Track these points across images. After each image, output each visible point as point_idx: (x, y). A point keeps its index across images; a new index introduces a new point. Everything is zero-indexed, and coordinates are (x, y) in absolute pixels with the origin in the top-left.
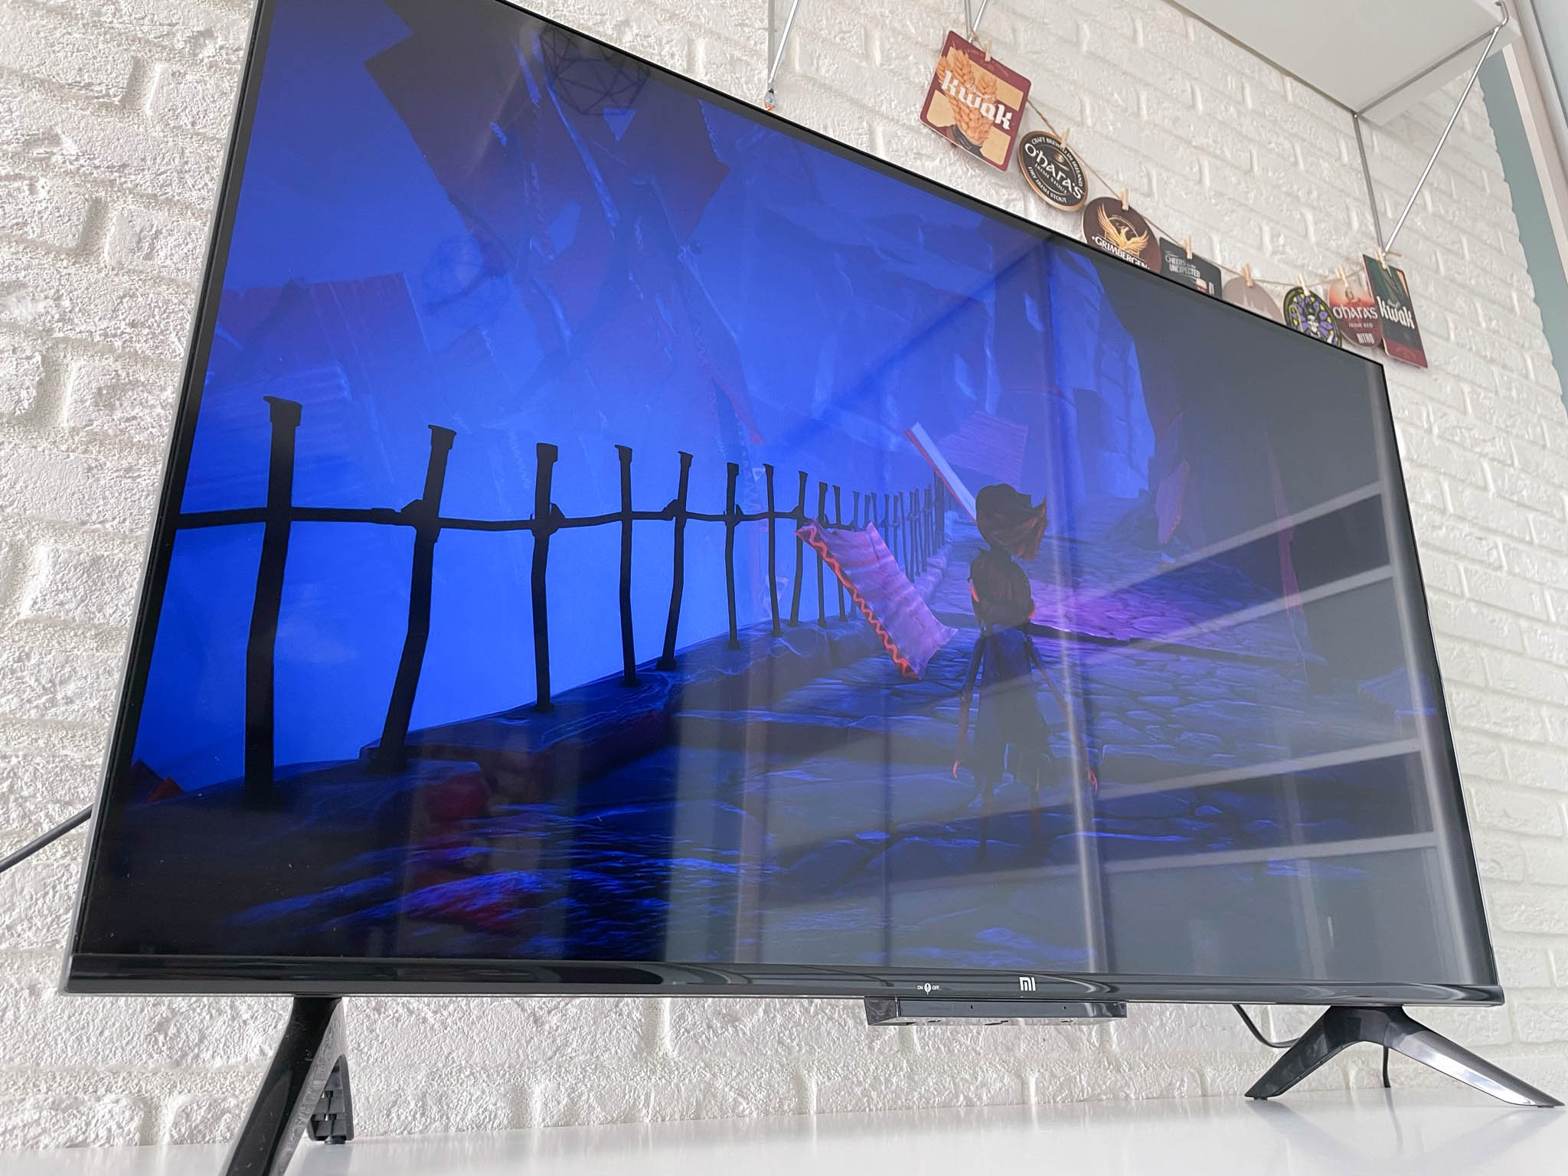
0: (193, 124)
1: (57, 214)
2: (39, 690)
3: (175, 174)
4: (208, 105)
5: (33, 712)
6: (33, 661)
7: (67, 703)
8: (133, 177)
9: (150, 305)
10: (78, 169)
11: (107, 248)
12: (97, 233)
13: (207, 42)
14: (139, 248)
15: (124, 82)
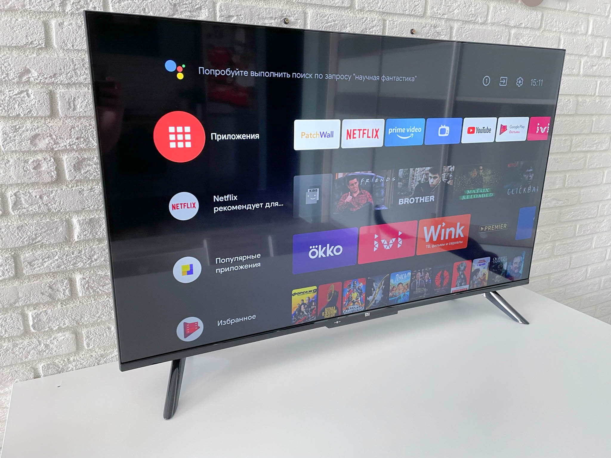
0: (73, 46)
1: (40, 103)
2: (87, 259)
3: (73, 72)
4: (75, 35)
5: (87, 265)
6: (83, 252)
7: (96, 261)
8: (59, 78)
9: (80, 129)
10: (40, 81)
11: (60, 111)
12: (55, 105)
13: (67, 2)
14: (70, 107)
15: (43, 36)
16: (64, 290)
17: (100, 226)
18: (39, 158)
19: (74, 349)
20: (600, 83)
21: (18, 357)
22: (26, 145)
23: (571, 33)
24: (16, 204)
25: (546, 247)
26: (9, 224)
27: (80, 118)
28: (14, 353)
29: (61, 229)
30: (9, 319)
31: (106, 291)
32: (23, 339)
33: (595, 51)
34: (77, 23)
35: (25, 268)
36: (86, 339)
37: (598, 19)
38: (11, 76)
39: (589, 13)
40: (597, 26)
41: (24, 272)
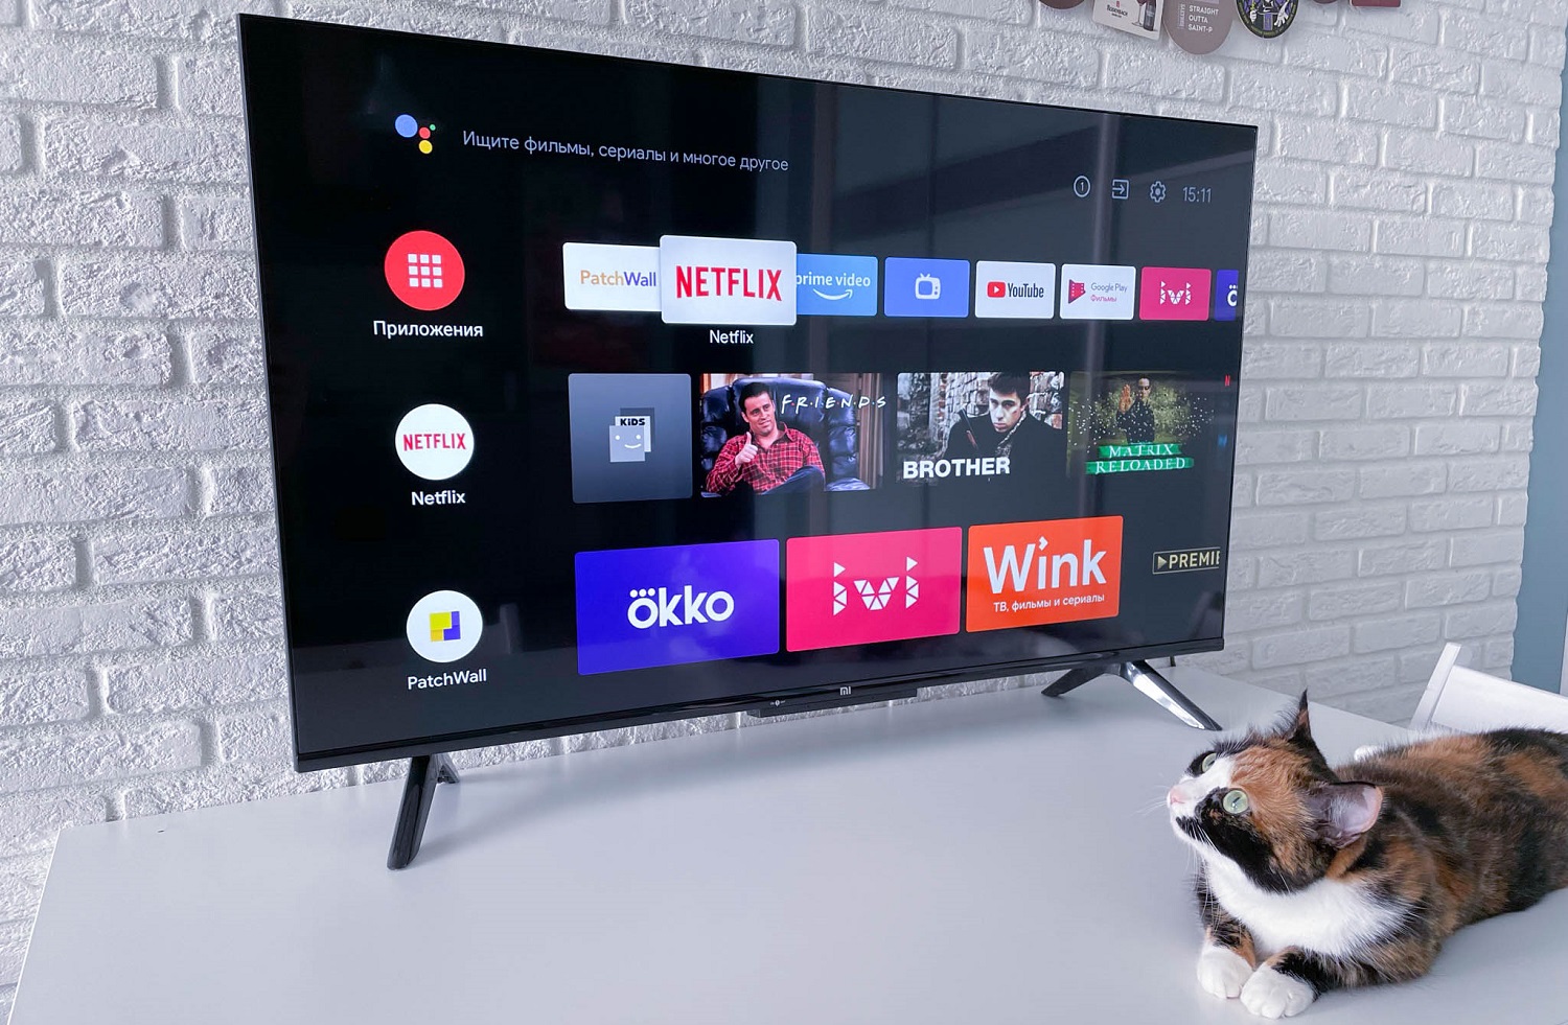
0: (213, 108)
1: (142, 221)
2: (231, 558)
3: (212, 160)
4: (219, 87)
5: (231, 572)
6: (222, 542)
7: (248, 563)
8: (184, 171)
9: (223, 278)
10: (145, 176)
11: (183, 237)
12: (173, 228)
13: (204, 22)
14: (204, 231)
15: (154, 86)
16: (179, 623)
17: (260, 487)
18: (136, 333)
19: (196, 760)
20: (1380, 227)
21: (74, 770)
22: (112, 305)
23: (1299, 112)
24: (84, 429)
25: (1286, 598)
26: (70, 470)
27: (223, 254)
28: (65, 760)
29: (177, 488)
30: (58, 682)
31: (270, 632)
32: (87, 730)
33: (1361, 155)
34: (222, 63)
35: (99, 568)
36: (224, 740)
37: (1363, 83)
38: (88, 161)
39: (1337, 71)
40: (1360, 98)
41: (96, 577)
